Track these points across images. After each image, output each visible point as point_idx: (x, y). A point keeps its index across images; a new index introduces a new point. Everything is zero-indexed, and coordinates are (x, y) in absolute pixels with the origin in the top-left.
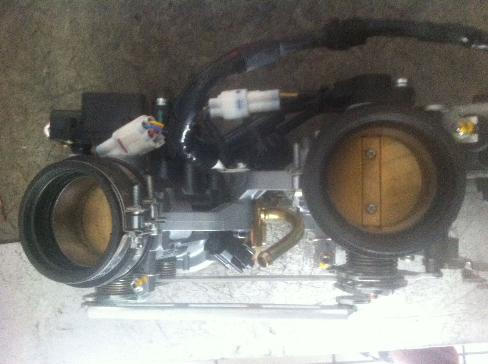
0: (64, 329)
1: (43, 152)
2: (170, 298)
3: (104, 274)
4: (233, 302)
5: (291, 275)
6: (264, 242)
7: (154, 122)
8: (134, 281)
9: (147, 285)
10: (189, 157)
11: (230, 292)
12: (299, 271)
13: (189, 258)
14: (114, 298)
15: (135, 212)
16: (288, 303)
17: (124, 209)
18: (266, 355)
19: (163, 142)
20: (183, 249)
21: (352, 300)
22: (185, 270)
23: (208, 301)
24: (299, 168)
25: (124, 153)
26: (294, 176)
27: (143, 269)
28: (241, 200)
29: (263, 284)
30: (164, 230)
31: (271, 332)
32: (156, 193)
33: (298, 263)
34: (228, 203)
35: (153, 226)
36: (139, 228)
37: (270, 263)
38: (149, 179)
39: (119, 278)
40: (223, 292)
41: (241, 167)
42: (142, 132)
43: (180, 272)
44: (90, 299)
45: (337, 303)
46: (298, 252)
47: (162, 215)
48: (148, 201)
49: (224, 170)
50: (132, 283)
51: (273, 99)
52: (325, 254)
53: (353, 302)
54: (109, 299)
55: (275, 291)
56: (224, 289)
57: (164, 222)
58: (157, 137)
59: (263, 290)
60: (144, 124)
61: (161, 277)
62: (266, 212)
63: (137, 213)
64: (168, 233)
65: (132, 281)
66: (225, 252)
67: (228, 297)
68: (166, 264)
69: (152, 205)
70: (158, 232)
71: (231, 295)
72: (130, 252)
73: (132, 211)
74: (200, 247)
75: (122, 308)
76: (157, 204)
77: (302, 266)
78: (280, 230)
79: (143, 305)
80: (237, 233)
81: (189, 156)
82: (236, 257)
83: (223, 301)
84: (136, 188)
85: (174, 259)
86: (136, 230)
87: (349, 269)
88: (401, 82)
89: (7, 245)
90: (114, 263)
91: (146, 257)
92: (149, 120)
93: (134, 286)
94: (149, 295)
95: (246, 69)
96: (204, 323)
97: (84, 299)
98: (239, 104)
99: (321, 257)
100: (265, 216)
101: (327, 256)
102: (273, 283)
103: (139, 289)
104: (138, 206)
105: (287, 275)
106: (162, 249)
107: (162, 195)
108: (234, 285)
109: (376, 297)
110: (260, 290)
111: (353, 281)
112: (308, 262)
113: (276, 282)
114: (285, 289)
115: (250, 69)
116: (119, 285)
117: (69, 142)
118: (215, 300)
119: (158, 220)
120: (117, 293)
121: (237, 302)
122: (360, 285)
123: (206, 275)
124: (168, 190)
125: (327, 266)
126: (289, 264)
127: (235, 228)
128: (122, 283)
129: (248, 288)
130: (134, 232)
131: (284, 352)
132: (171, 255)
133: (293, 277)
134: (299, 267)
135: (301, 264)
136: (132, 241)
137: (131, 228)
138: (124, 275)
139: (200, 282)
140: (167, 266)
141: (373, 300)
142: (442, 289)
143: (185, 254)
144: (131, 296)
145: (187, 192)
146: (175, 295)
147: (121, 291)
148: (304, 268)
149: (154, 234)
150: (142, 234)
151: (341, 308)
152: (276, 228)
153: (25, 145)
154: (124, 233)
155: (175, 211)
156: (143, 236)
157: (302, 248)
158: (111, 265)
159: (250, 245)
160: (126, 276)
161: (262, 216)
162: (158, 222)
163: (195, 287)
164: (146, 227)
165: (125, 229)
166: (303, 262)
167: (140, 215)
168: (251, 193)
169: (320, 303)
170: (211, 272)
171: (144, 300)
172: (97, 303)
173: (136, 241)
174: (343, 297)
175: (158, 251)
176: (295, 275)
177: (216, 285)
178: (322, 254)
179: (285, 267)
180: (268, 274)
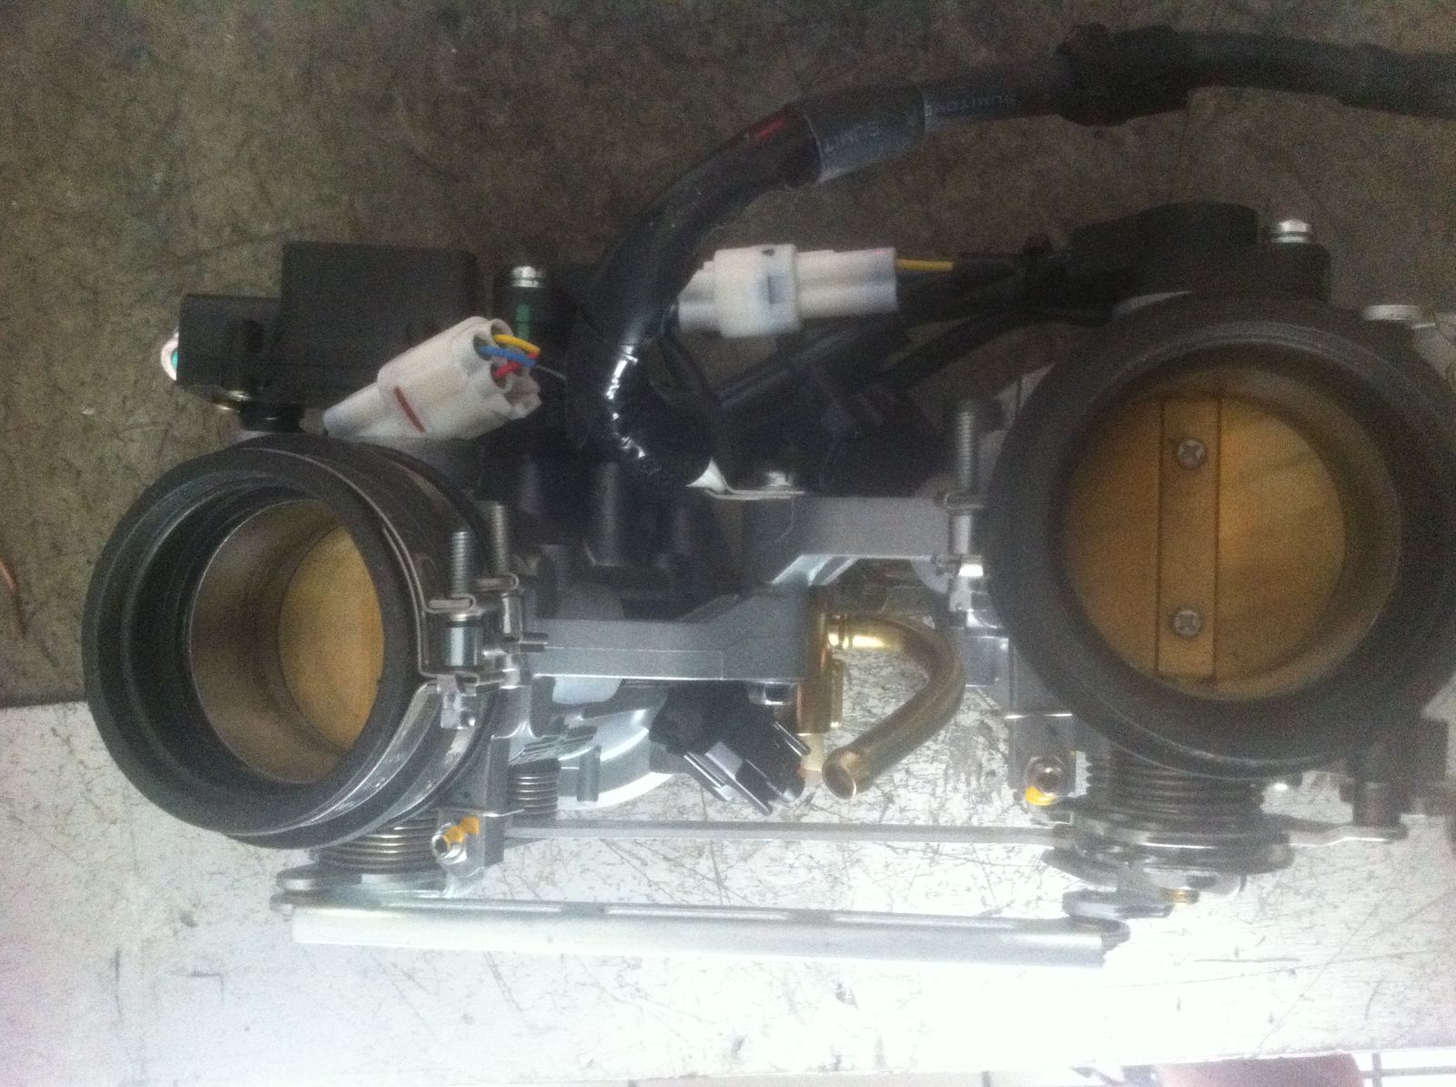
0: (196, 974)
1: (147, 429)
2: (531, 887)
3: (352, 806)
4: (725, 902)
5: (906, 823)
6: (835, 721)
7: (508, 337)
8: (440, 832)
9: (481, 846)
10: (626, 447)
11: (717, 873)
12: (931, 812)
13: (597, 761)
14: (372, 882)
15: (455, 613)
16: (895, 911)
17: (424, 606)
18: (823, 1068)
19: (535, 402)
20: (585, 734)
21: (1117, 907)
22: (584, 800)
23: (648, 896)
24: (974, 490)
25: (414, 433)
26: (959, 513)
27: (467, 795)
28: (775, 587)
29: (819, 849)
30: (538, 675)
31: (840, 996)
32: (518, 559)
33: (929, 788)
34: (736, 597)
35: (509, 660)
36: (468, 665)
37: (864, 784)
38: (498, 514)
39: (392, 821)
40: (696, 873)
41: (778, 485)
42: (472, 369)
43: (567, 805)
44: (300, 885)
45: (1064, 915)
46: (929, 752)
47: (535, 626)
48: (494, 582)
49: (726, 492)
50: (435, 838)
51: (876, 276)
52: (1046, 762)
53: (1118, 911)
54: (358, 886)
55: (855, 871)
56: (698, 863)
57: (540, 649)
58: (516, 386)
59: (821, 867)
60: (478, 343)
61: (518, 821)
62: (845, 628)
63: (462, 617)
64: (550, 683)
65: (433, 830)
66: (720, 747)
67: (712, 887)
68: (526, 780)
69: (505, 594)
70: (522, 679)
71: (719, 882)
72: (438, 738)
73: (446, 611)
74: (631, 732)
75: (397, 915)
76: (522, 591)
77: (941, 797)
78: (876, 685)
79: (460, 906)
80: (760, 688)
81: (627, 442)
82: (749, 762)
83: (695, 899)
84: (461, 537)
85: (553, 765)
86: (460, 672)
87: (1116, 808)
88: (1291, 229)
89: (25, 711)
90: (385, 774)
91: (480, 759)
92: (495, 330)
93: (442, 846)
94: (481, 875)
95: (818, 174)
96: (636, 965)
97: (279, 883)
98: (771, 290)
99: (1032, 771)
100: (841, 638)
101: (1052, 767)
102: (852, 846)
103: (456, 855)
104: (467, 595)
105: (894, 823)
106: (531, 733)
107: (533, 564)
108: (731, 851)
109: (1193, 898)
110: (810, 869)
111: (1125, 845)
112: (962, 786)
113: (860, 843)
114: (887, 866)
115: (827, 174)
116: (390, 844)
117: (238, 395)
118: (671, 897)
119: (525, 642)
120: (381, 867)
121: (736, 901)
122: (1152, 859)
123: (645, 818)
124: (549, 549)
125: (1048, 798)
126: (901, 791)
127: (754, 674)
128: (397, 836)
129: (773, 860)
130: (453, 677)
131: (880, 1060)
132: (548, 754)
133: (910, 830)
134: (932, 799)
135: (939, 791)
136: (446, 705)
137: (441, 664)
138: (409, 812)
139: (623, 838)
140: (529, 787)
141: (1180, 907)
142: (1371, 876)
143: (585, 751)
144: (425, 877)
145: (598, 558)
146: (549, 879)
147: (396, 862)
148: (948, 805)
149: (510, 687)
150: (477, 684)
151: (1082, 931)
152: (864, 677)
153: (90, 406)
154: (423, 680)
155: (572, 617)
156: (479, 690)
157: (943, 742)
158: (374, 780)
159: (793, 726)
160: (415, 814)
161: (833, 639)
162: (524, 648)
163: (609, 855)
164: (488, 663)
165: (424, 667)
166: (946, 784)
167: (470, 623)
168: (809, 567)
169: (996, 912)
170: (658, 809)
171: (465, 892)
172: (320, 897)
173: (458, 705)
174: (1084, 896)
175: (516, 738)
176: (918, 823)
177: (674, 849)
178: (1034, 759)
179: (889, 799)
180: (835, 820)
